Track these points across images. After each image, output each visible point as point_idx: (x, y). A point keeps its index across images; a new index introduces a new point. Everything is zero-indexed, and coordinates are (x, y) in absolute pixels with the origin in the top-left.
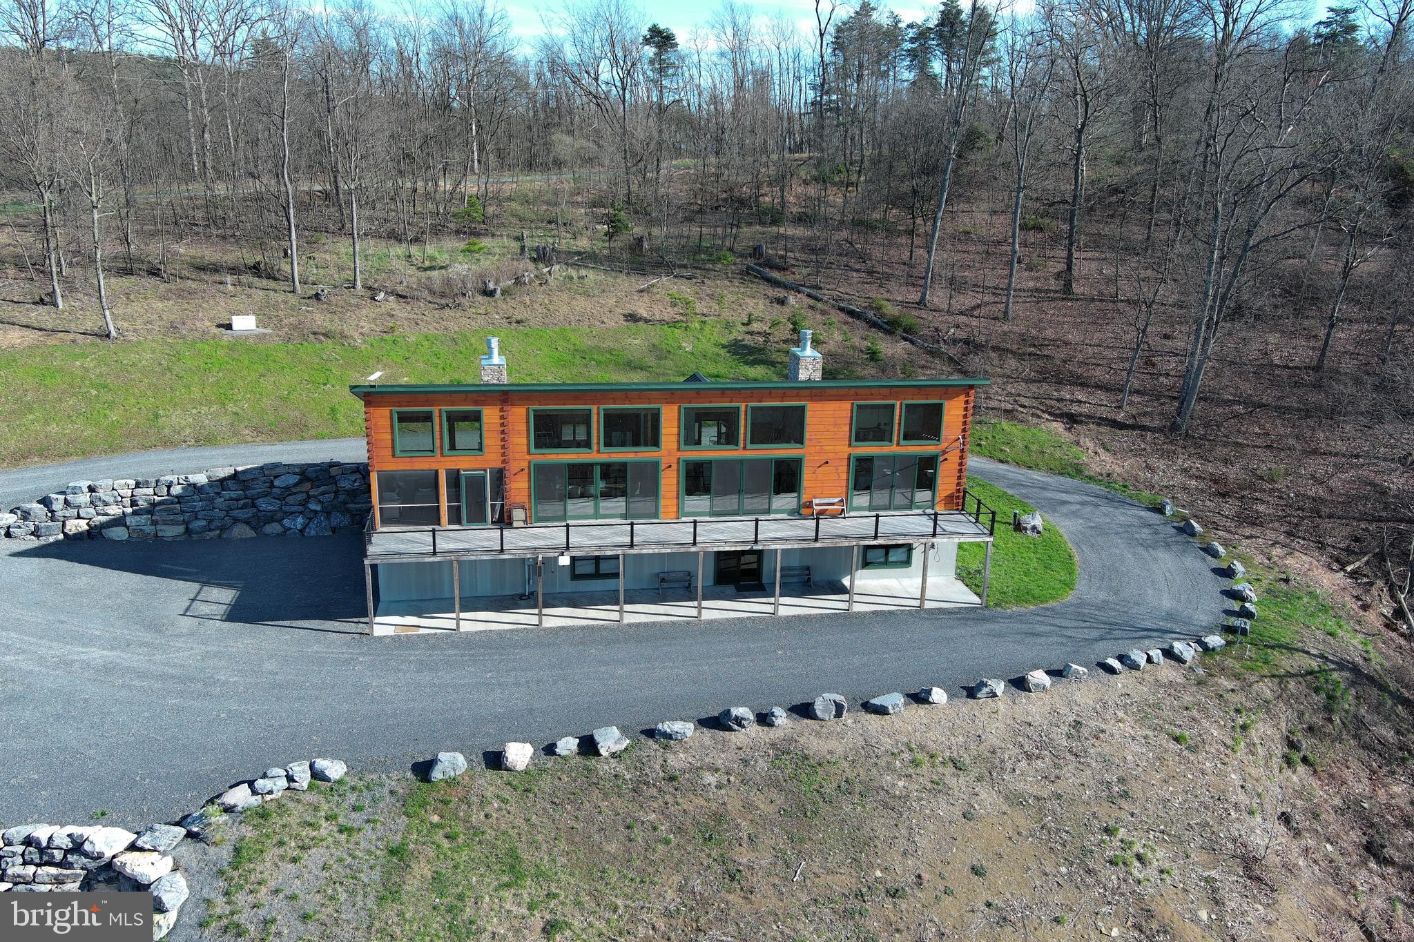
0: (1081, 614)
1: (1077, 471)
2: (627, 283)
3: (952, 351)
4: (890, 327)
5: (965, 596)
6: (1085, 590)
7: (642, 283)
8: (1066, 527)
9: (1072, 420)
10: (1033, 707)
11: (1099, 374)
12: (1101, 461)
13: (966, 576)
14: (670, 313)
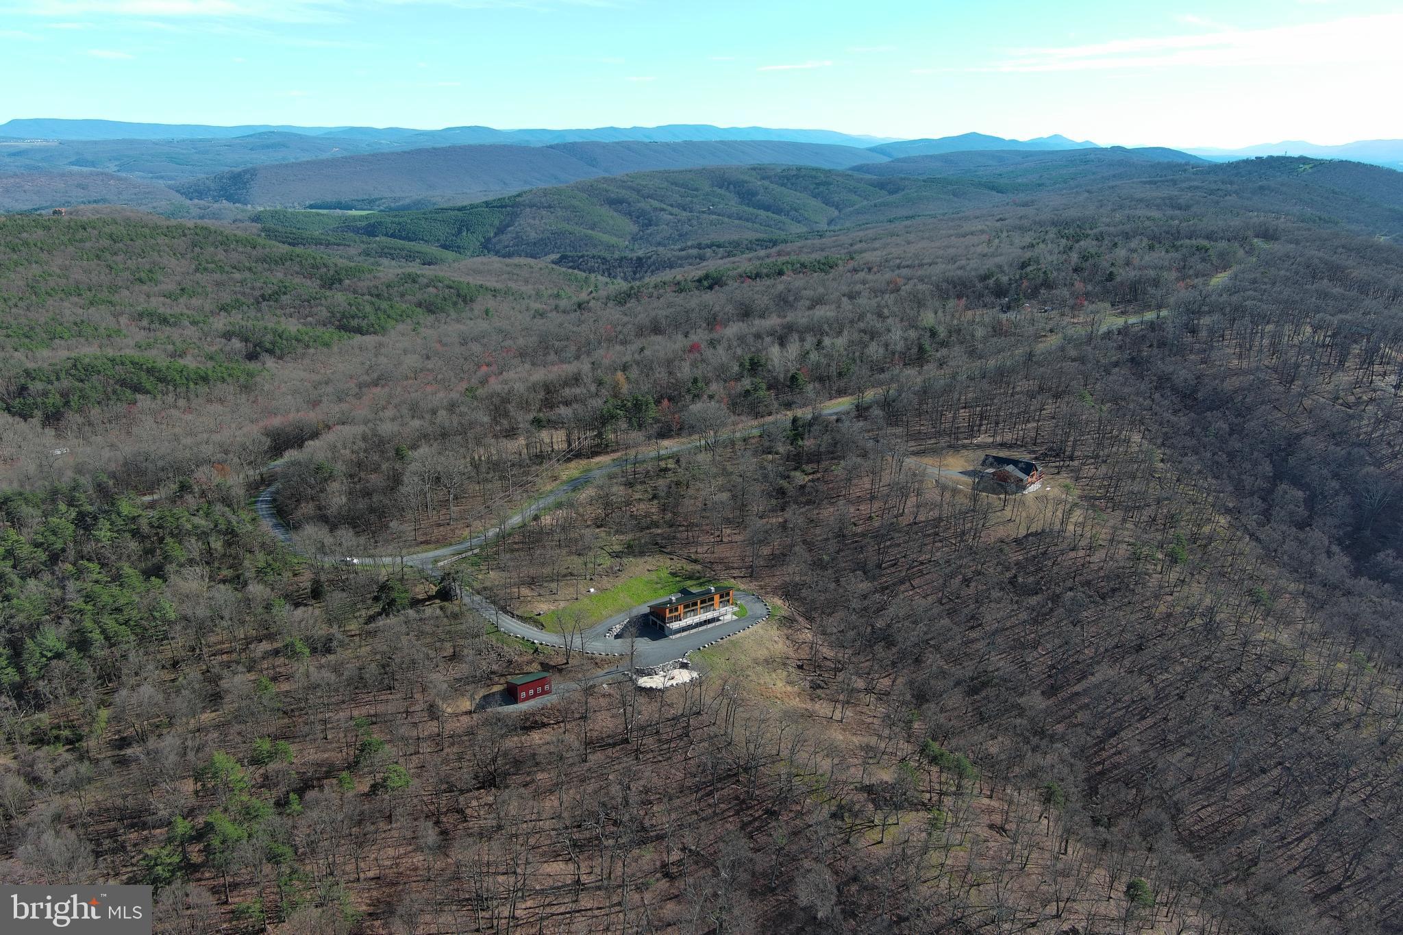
0: (751, 617)
1: (739, 590)
2: (640, 561)
3: (709, 565)
4: (695, 561)
5: (735, 617)
6: (749, 613)
7: (643, 560)
8: (743, 602)
9: (734, 578)
10: (751, 630)
11: (736, 565)
12: (742, 587)
13: (734, 614)
14: (654, 568)
